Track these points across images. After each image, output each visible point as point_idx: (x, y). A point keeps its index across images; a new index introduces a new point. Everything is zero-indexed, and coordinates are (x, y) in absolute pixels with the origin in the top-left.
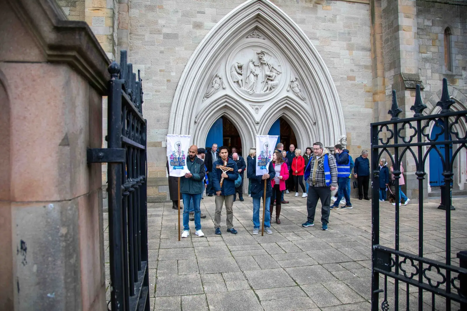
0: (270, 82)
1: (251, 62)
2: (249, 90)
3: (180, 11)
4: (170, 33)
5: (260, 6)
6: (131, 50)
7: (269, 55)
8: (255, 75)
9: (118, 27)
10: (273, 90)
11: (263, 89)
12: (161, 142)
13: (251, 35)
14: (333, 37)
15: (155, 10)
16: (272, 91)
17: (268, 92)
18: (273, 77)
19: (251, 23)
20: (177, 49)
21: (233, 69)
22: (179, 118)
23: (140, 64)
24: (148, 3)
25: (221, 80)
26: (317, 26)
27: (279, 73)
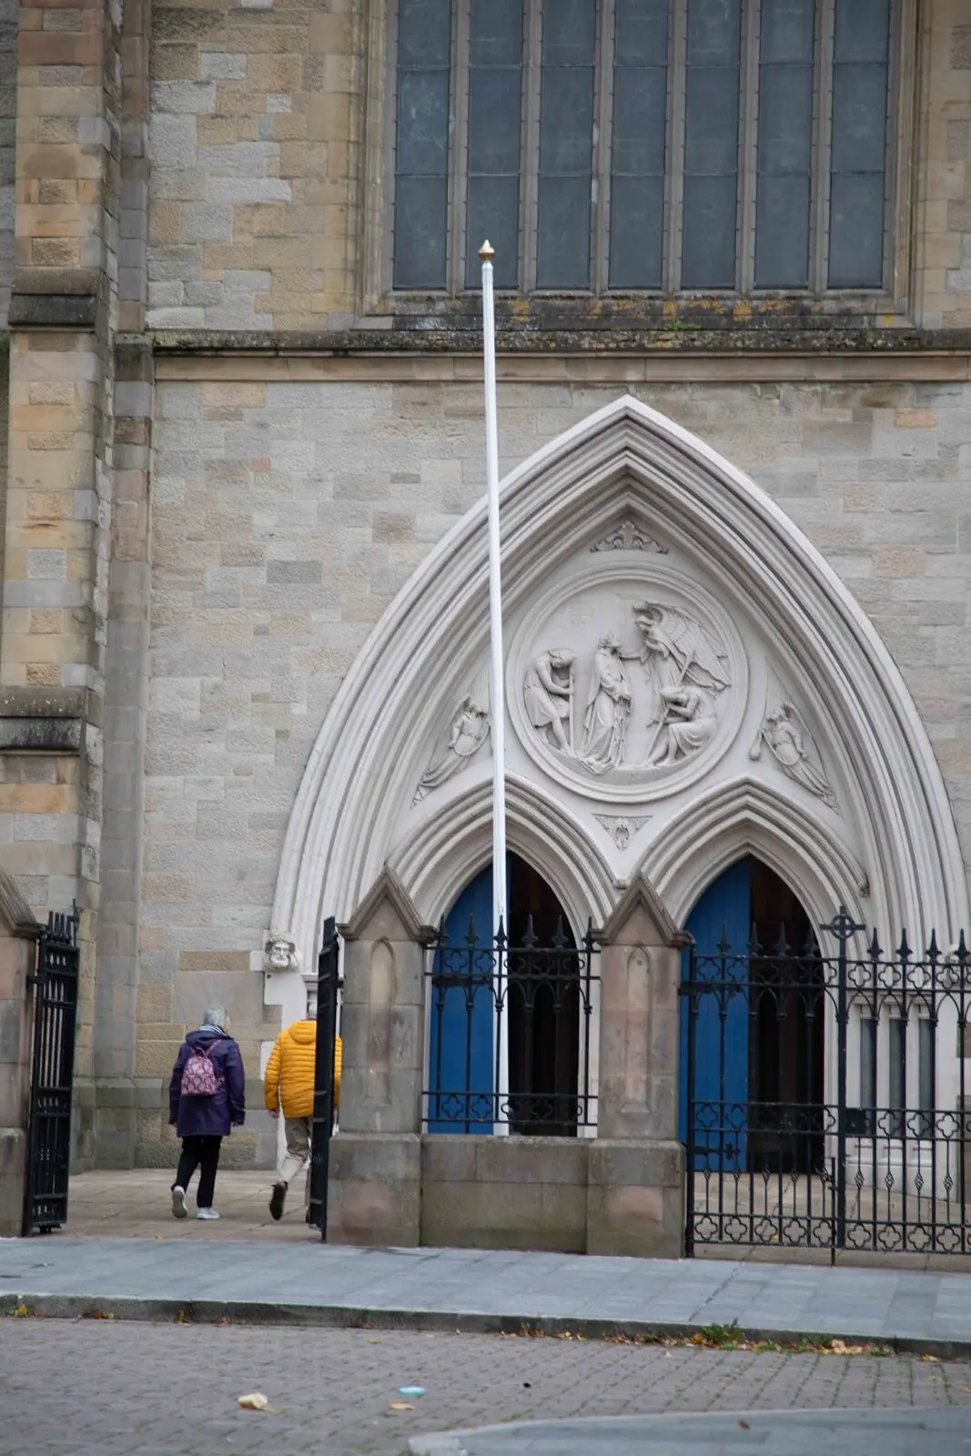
0: (678, 727)
1: (602, 651)
2: (592, 759)
3: (330, 476)
4: (294, 558)
5: (632, 438)
6: (154, 626)
7: (680, 615)
8: (616, 698)
9: (113, 553)
10: (690, 754)
11: (651, 753)
12: (247, 953)
13: (610, 539)
14: (936, 537)
15: (241, 478)
16: (683, 760)
17: (666, 763)
18: (691, 705)
19: (601, 498)
20: (314, 618)
21: (533, 679)
22: (312, 869)
23: (185, 675)
24: (220, 453)
25: (488, 719)
26: (863, 502)
27: (719, 688)
